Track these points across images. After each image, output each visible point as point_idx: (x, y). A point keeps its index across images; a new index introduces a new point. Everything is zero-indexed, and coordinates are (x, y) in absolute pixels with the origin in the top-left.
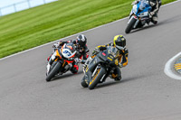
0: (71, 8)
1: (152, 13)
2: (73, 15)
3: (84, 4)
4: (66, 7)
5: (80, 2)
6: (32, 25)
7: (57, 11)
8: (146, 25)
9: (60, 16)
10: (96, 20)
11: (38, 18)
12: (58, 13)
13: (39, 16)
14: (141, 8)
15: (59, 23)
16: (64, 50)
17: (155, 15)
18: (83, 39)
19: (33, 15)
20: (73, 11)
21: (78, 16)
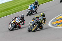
0: (16, 3)
1: (36, 9)
2: (17, 6)
3: (21, 2)
4: (15, 3)
5: (20, 1)
6: (3, 9)
7: (11, 4)
8: (33, 13)
9: (12, 6)
10: (25, 7)
11: (5, 7)
12: (12, 5)
13: (5, 6)
14: (32, 7)
15: (12, 8)
16: (16, 20)
17: (37, 10)
18: (23, 16)
19: (3, 6)
20: (17, 4)
21: (19, 6)
